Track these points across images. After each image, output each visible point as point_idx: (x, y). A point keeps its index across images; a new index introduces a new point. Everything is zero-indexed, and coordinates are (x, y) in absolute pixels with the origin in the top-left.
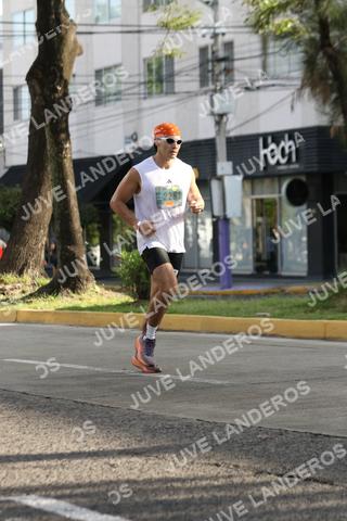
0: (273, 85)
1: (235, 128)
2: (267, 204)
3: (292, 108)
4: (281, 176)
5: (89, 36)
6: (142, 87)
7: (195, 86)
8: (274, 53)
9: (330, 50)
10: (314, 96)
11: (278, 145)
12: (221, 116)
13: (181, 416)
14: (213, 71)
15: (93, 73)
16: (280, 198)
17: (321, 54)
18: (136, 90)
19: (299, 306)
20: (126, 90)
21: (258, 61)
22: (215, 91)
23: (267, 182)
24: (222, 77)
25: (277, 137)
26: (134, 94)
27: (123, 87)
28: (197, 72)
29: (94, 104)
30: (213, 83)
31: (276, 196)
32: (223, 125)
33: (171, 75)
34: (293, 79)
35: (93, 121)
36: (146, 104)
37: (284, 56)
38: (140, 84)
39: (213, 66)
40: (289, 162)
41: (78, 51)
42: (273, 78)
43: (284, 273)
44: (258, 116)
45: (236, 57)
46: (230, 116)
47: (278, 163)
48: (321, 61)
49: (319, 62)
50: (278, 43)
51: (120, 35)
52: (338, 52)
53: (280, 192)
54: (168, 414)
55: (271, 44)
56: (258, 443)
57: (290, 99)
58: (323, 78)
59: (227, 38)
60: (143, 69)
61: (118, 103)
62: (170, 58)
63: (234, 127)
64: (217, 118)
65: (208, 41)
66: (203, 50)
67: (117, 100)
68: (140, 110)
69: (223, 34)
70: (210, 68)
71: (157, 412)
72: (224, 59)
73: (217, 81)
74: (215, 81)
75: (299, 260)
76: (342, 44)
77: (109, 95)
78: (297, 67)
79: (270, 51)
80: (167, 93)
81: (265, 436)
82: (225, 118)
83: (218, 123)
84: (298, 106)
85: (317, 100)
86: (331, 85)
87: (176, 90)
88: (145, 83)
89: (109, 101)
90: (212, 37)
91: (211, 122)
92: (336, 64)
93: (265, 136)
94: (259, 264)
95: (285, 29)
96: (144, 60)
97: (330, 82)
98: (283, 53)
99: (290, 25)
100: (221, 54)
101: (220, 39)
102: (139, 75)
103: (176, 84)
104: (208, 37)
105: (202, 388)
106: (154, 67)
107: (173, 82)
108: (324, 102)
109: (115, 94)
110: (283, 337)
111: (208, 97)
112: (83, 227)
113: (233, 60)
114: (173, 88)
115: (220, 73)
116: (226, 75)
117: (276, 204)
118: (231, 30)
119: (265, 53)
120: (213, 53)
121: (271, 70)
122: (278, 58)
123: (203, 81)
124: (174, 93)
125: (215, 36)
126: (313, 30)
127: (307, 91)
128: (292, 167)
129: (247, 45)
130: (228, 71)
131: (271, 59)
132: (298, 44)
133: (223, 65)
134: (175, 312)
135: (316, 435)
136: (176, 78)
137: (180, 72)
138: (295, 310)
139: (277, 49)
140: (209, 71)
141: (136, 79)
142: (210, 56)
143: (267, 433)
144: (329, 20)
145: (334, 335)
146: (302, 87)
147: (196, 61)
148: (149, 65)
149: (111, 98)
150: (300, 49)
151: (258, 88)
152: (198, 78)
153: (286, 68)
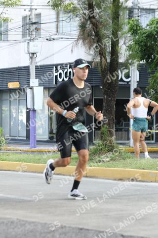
0: (62, 38)
1: (41, 61)
3: (72, 51)
7: (19, 37)
8: (63, 21)
9: (94, 20)
10: (85, 45)
11: (63, 71)
12: (33, 54)
13: (8, 216)
14: (30, 29)
17: (89, 22)
21: (54, 25)
22: (30, 40)
24: (34, 33)
25: (63, 66)
28: (21, 30)
30: (29, 36)
32: (34, 59)
33: (7, 31)
34: (72, 35)
37: (68, 23)
39: (30, 27)
42: (62, 34)
44: (53, 55)
45: (42, 22)
46: (38, 54)
47: (63, 81)
48: (89, 26)
49: (87, 26)
50: (65, 15)
52: (98, 21)
55: (61, 15)
57: (71, 45)
58: (89, 35)
59: (38, 12)
64: (31, 55)
65: (27, 13)
66: (24, 18)
69: (36, 10)
72: (35, 23)
73: (31, 35)
74: (30, 35)
76: (100, 17)
78: (75, 29)
79: (61, 19)
80: (4, 41)
82: (35, 55)
83: (31, 58)
84: (75, 50)
85: (86, 47)
86: (94, 39)
87: (9, 39)
90: (29, 11)
91: (28, 56)
92: (97, 28)
93: (56, 66)
94: (51, 135)
95: (69, 8)
97: (93, 37)
98: (68, 21)
100: (34, 20)
101: (34, 12)
103: (9, 36)
104: (27, 10)
105: (20, 202)
107: (7, 34)
108: (90, 48)
110: (64, 175)
111: (26, 43)
113: (40, 24)
114: (7, 38)
115: (33, 30)
116: (36, 32)
118: (40, 7)
119: (58, 21)
120: (30, 19)
121: (60, 30)
122: (65, 23)
123: (24, 35)
124: (8, 41)
125: (31, 10)
126: (85, 9)
127: (81, 42)
129: (48, 15)
130: (37, 30)
131: (61, 24)
132: (77, 16)
133: (35, 26)
134: (5, 160)
135: (81, 229)
136: (9, 33)
137: (11, 29)
139: (64, 19)
140: (27, 29)
142: (28, 21)
144: (94, 3)
145: (92, 175)
146: (78, 40)
147: (20, 24)
150: (78, 19)
151: (54, 39)
152: (21, 33)
153: (69, 29)
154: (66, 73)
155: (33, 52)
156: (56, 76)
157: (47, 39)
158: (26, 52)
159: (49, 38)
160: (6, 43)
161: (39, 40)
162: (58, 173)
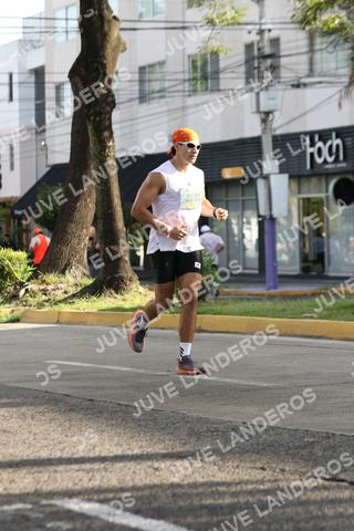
0: (320, 82)
1: (282, 126)
2: (314, 203)
3: (340, 105)
4: (328, 175)
5: (133, 32)
6: (187, 84)
7: (240, 84)
8: (321, 50)
11: (325, 144)
12: (267, 113)
13: (226, 418)
14: (259, 68)
15: (137, 70)
16: (327, 197)
18: (180, 88)
19: (346, 308)
20: (169, 87)
21: (305, 58)
23: (314, 180)
25: (324, 135)
26: (178, 91)
27: (167, 84)
28: (243, 69)
29: (137, 101)
30: (259, 81)
31: (323, 195)
32: (269, 123)
33: (217, 72)
34: (340, 76)
35: (137, 119)
36: (191, 101)
37: (331, 53)
38: (185, 81)
39: (259, 63)
40: (337, 160)
41: (121, 48)
42: (320, 76)
43: (331, 274)
44: (305, 113)
45: (282, 54)
46: (276, 114)
47: (325, 162)
50: (325, 39)
51: (163, 31)
53: (327, 192)
54: (213, 417)
55: (318, 40)
56: (304, 447)
57: (338, 96)
59: (273, 34)
60: (187, 66)
61: (163, 101)
62: (215, 54)
63: (280, 126)
64: (263, 116)
65: (254, 37)
66: (249, 47)
67: (161, 97)
68: (184, 108)
69: (270, 30)
70: (256, 65)
71: (201, 415)
72: (269, 56)
73: (263, 77)
74: (261, 78)
75: (346, 260)
77: (153, 92)
78: (345, 64)
79: (317, 47)
80: (212, 91)
81: (312, 440)
82: (271, 116)
83: (264, 121)
84: (345, 103)
87: (222, 87)
88: (189, 80)
89: (153, 98)
90: (258, 34)
91: (257, 119)
93: (311, 134)
94: (306, 264)
95: (332, 26)
96: (189, 57)
98: (330, 49)
99: (337, 21)
100: (267, 51)
101: (267, 35)
102: (184, 72)
103: (221, 82)
104: (254, 33)
105: (248, 391)
106: (199, 64)
107: (218, 78)
109: (160, 91)
110: (331, 339)
111: (253, 95)
112: (126, 226)
113: (279, 57)
114: (218, 84)
115: (266, 69)
116: (272, 72)
117: (322, 204)
118: (278, 26)
119: (312, 50)
120: (259, 49)
121: (318, 67)
122: (325, 55)
123: (249, 77)
124: (219, 90)
125: (261, 32)
128: (339, 165)
129: (293, 41)
130: (274, 68)
131: (317, 56)
132: (346, 40)
133: (269, 62)
134: (220, 313)
136: (221, 76)
137: (225, 69)
138: (342, 311)
139: (324, 46)
140: (255, 68)
141: (181, 76)
142: (256, 53)
143: (314, 437)
146: (350, 85)
147: (242, 57)
148: (194, 62)
149: (155, 95)
150: (348, 45)
151: (305, 85)
152: (244, 76)
153: (333, 65)
154: (331, 147)
155: (266, 110)
156: (312, 154)
157: (293, 86)
158: (254, 110)
159: (296, 83)
160: (216, 96)
161: (279, 87)
162: (320, 334)
